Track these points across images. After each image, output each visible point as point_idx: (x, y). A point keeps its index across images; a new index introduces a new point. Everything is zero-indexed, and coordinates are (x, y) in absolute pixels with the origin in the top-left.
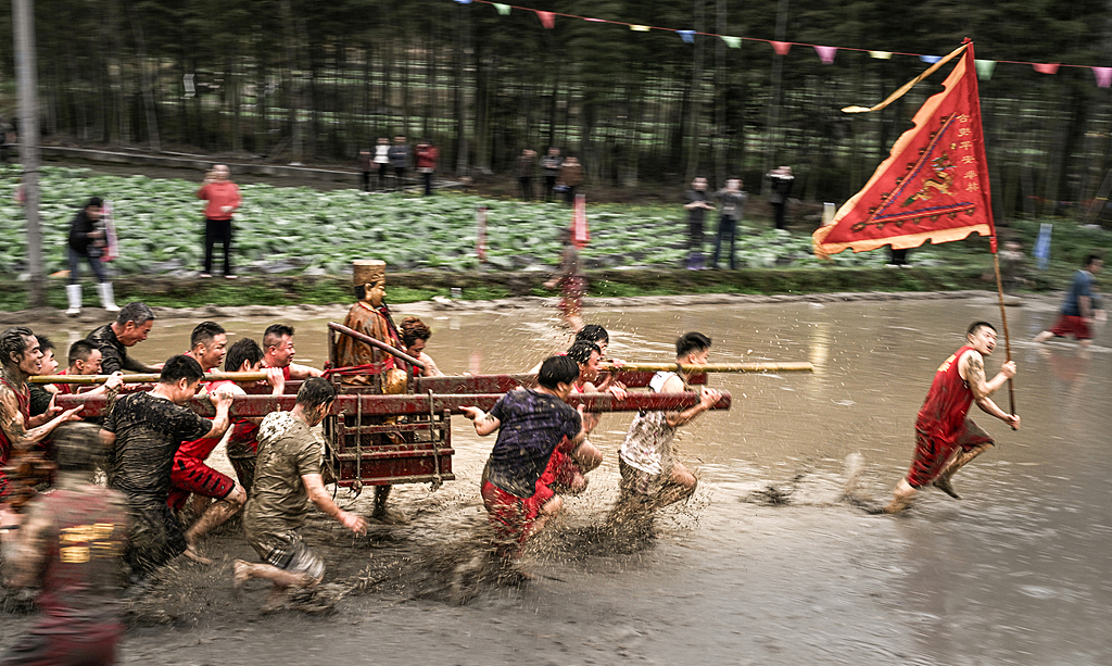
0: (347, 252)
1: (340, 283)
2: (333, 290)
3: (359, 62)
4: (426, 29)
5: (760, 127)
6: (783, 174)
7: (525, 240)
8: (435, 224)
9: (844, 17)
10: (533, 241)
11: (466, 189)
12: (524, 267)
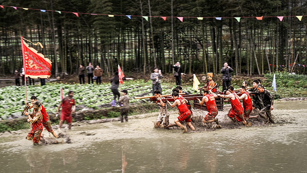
0: (9, 111)
1: (7, 123)
2: (5, 126)
3: (14, 37)
4: (38, 22)
5: (169, 48)
6: (178, 65)
7: (81, 99)
8: (45, 96)
9: (195, 6)
10: (84, 99)
11: (58, 81)
12: (81, 110)
